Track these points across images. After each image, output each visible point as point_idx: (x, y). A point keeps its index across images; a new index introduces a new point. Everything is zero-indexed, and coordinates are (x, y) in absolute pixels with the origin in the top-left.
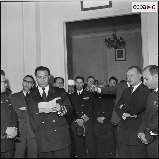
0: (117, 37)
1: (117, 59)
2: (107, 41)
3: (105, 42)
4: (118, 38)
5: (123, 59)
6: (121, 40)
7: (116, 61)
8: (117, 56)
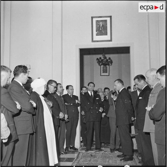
0: (106, 57)
1: (102, 74)
2: (98, 60)
3: (97, 60)
4: (108, 58)
5: (107, 74)
6: (109, 59)
7: (101, 75)
8: (102, 72)
